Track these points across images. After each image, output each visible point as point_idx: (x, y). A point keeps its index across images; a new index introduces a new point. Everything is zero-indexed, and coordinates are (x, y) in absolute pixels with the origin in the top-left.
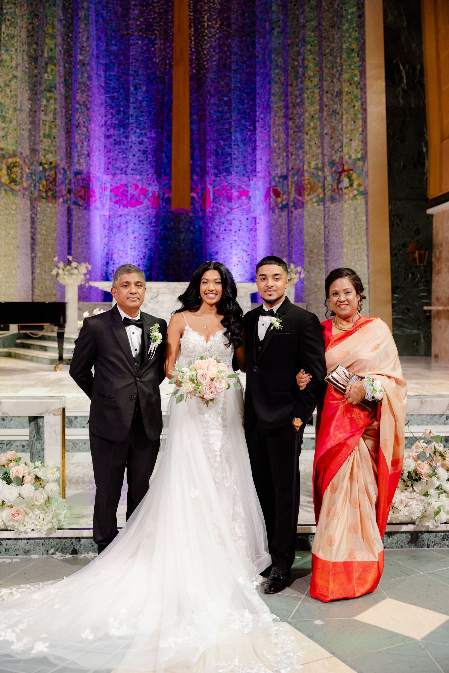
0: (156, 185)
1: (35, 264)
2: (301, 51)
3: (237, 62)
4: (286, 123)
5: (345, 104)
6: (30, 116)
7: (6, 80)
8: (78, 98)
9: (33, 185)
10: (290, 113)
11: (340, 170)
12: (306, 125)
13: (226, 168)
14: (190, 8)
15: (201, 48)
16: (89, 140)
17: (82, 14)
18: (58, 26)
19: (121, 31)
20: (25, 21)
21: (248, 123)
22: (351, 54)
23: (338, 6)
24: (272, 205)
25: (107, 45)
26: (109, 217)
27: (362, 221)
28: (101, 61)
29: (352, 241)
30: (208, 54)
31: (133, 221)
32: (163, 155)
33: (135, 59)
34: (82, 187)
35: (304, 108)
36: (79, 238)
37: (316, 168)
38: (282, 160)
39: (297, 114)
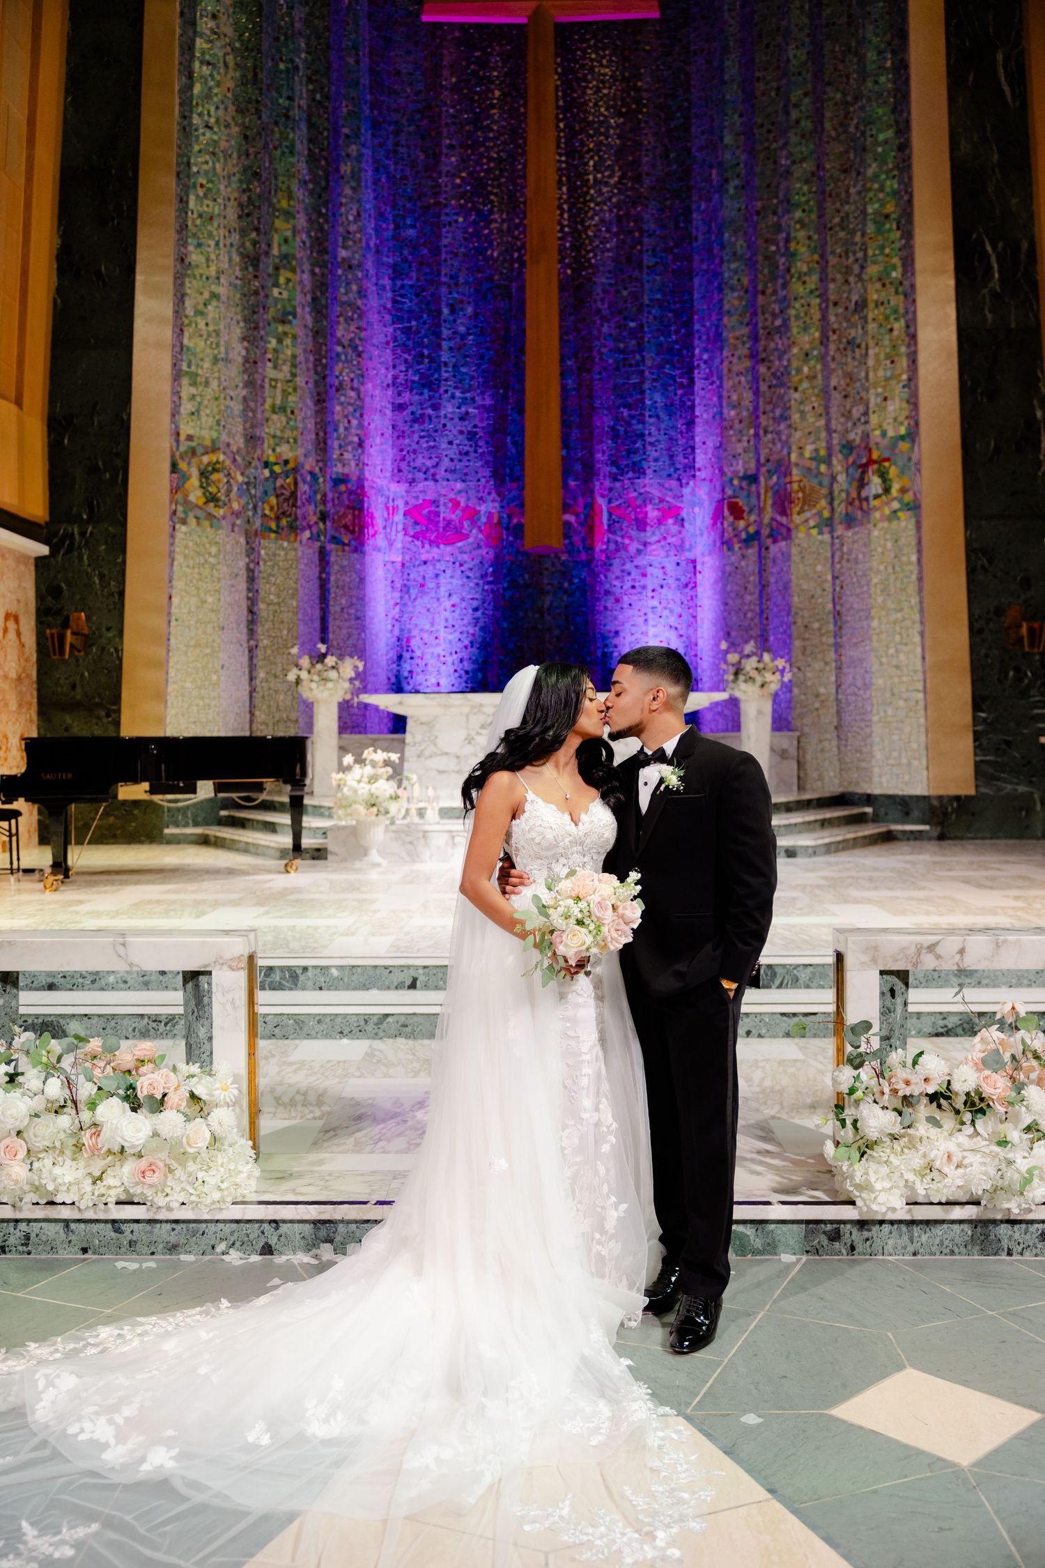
0: (493, 501)
1: (255, 661)
2: (783, 222)
3: (654, 250)
4: (754, 368)
5: (872, 327)
6: (245, 371)
7: (198, 303)
8: (339, 334)
9: (251, 506)
10: (761, 349)
11: (864, 461)
12: (793, 372)
13: (634, 463)
14: (558, 147)
15: (583, 225)
16: (362, 415)
17: (346, 168)
18: (299, 193)
19: (423, 199)
20: (234, 186)
21: (677, 372)
22: (884, 224)
23: (857, 128)
24: (726, 535)
25: (397, 227)
26: (403, 565)
27: (910, 563)
28: (385, 259)
29: (890, 605)
30: (595, 236)
31: (449, 572)
32: (509, 439)
33: (452, 252)
34: (348, 507)
35: (789, 338)
36: (342, 609)
37: (816, 458)
38: (745, 444)
39: (776, 349)
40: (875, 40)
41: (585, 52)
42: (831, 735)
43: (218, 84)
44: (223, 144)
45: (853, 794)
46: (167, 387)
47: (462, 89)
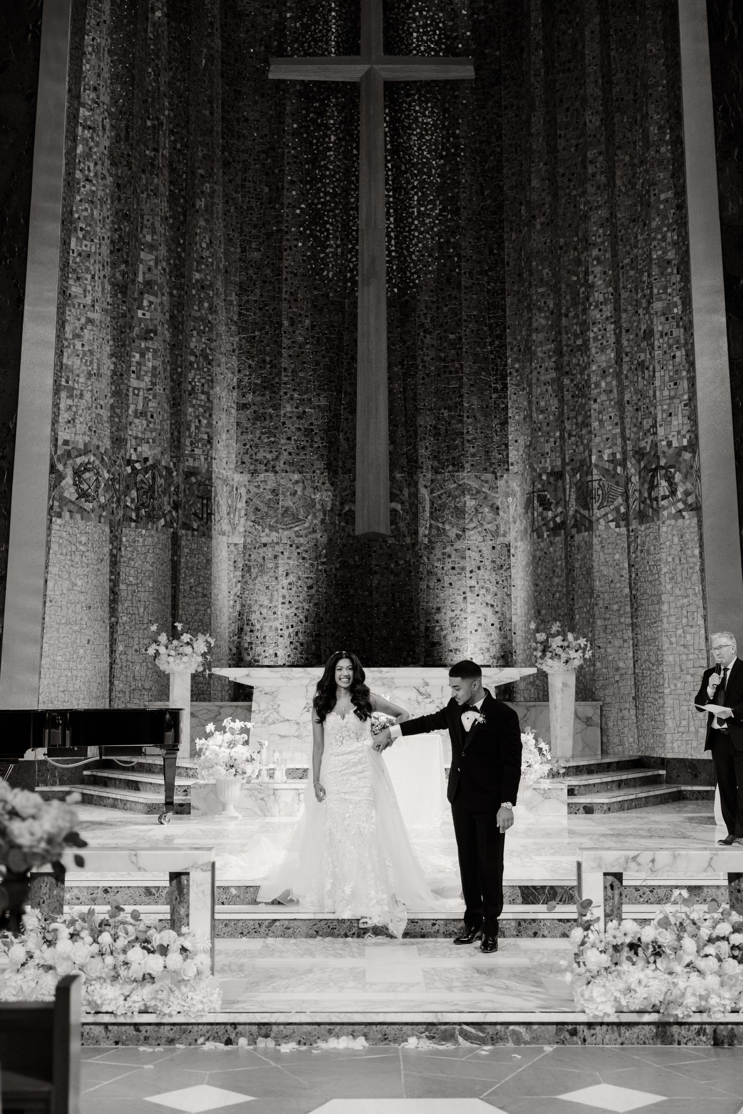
0: (327, 490)
1: (115, 636)
2: (582, 257)
3: (470, 273)
4: (559, 379)
5: (658, 353)
6: (113, 383)
7: (76, 328)
8: (192, 345)
9: (115, 500)
10: (565, 363)
11: (654, 466)
12: (593, 386)
13: (454, 458)
14: (387, 183)
15: (408, 251)
16: (210, 415)
17: (201, 204)
18: (160, 228)
19: (267, 226)
20: (107, 227)
21: (492, 378)
22: (666, 269)
23: (643, 186)
24: (536, 523)
25: (243, 251)
26: (245, 547)
27: (694, 556)
28: (233, 278)
29: (677, 591)
30: (419, 260)
31: (286, 554)
32: (342, 436)
33: (292, 273)
34: (198, 497)
35: (589, 357)
36: (191, 587)
37: (612, 461)
38: (553, 445)
39: (578, 365)
40: (655, 117)
41: (410, 105)
42: (629, 704)
43: (97, 144)
44: (100, 194)
45: (649, 758)
46: (49, 401)
47: (302, 134)
